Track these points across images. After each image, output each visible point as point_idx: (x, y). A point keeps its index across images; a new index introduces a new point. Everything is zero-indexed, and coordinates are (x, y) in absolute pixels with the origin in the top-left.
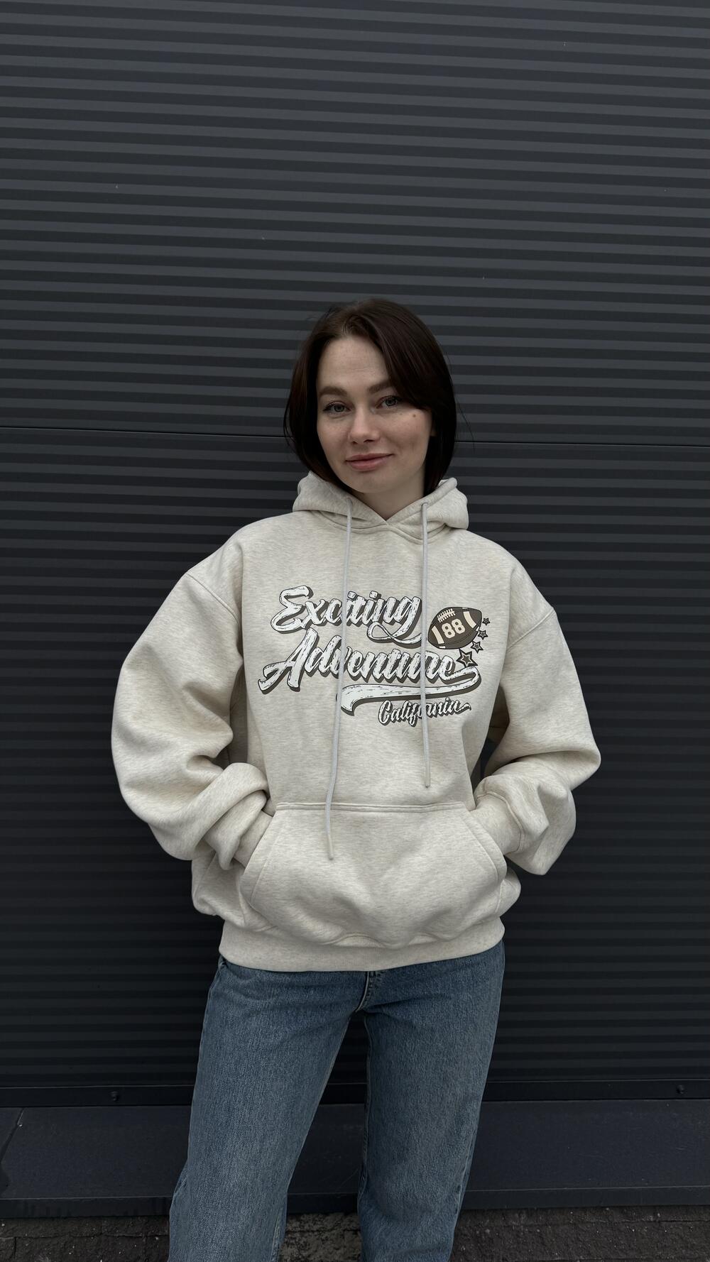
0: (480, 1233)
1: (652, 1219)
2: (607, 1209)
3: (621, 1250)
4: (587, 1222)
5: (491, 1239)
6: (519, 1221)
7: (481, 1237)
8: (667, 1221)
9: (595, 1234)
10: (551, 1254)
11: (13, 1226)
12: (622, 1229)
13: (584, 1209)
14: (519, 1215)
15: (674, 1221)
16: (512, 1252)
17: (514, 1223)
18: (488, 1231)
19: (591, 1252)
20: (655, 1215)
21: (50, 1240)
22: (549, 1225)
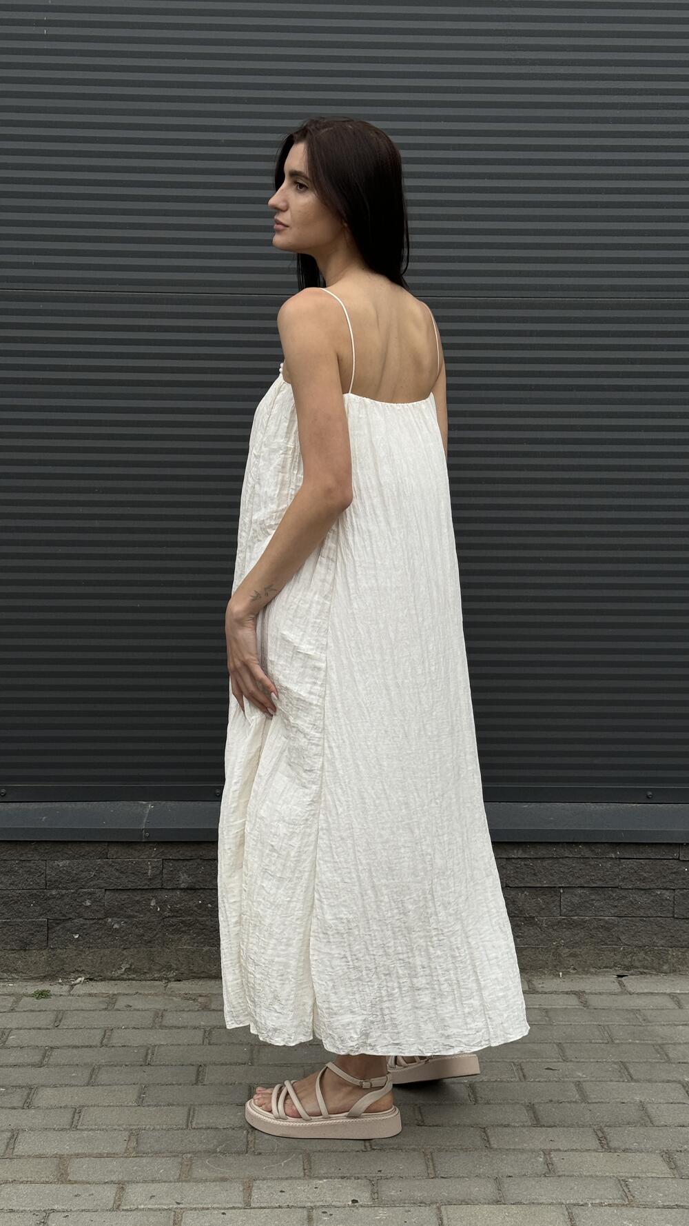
1: (613, 857)
2: (580, 846)
3: (591, 880)
4: (567, 857)
8: (624, 859)
9: (572, 867)
10: (541, 882)
11: (161, 851)
12: (592, 863)
13: (563, 844)
14: (517, 852)
15: (629, 859)
16: (512, 879)
17: (513, 856)
19: (570, 880)
20: (616, 853)
21: (186, 862)
22: (539, 858)
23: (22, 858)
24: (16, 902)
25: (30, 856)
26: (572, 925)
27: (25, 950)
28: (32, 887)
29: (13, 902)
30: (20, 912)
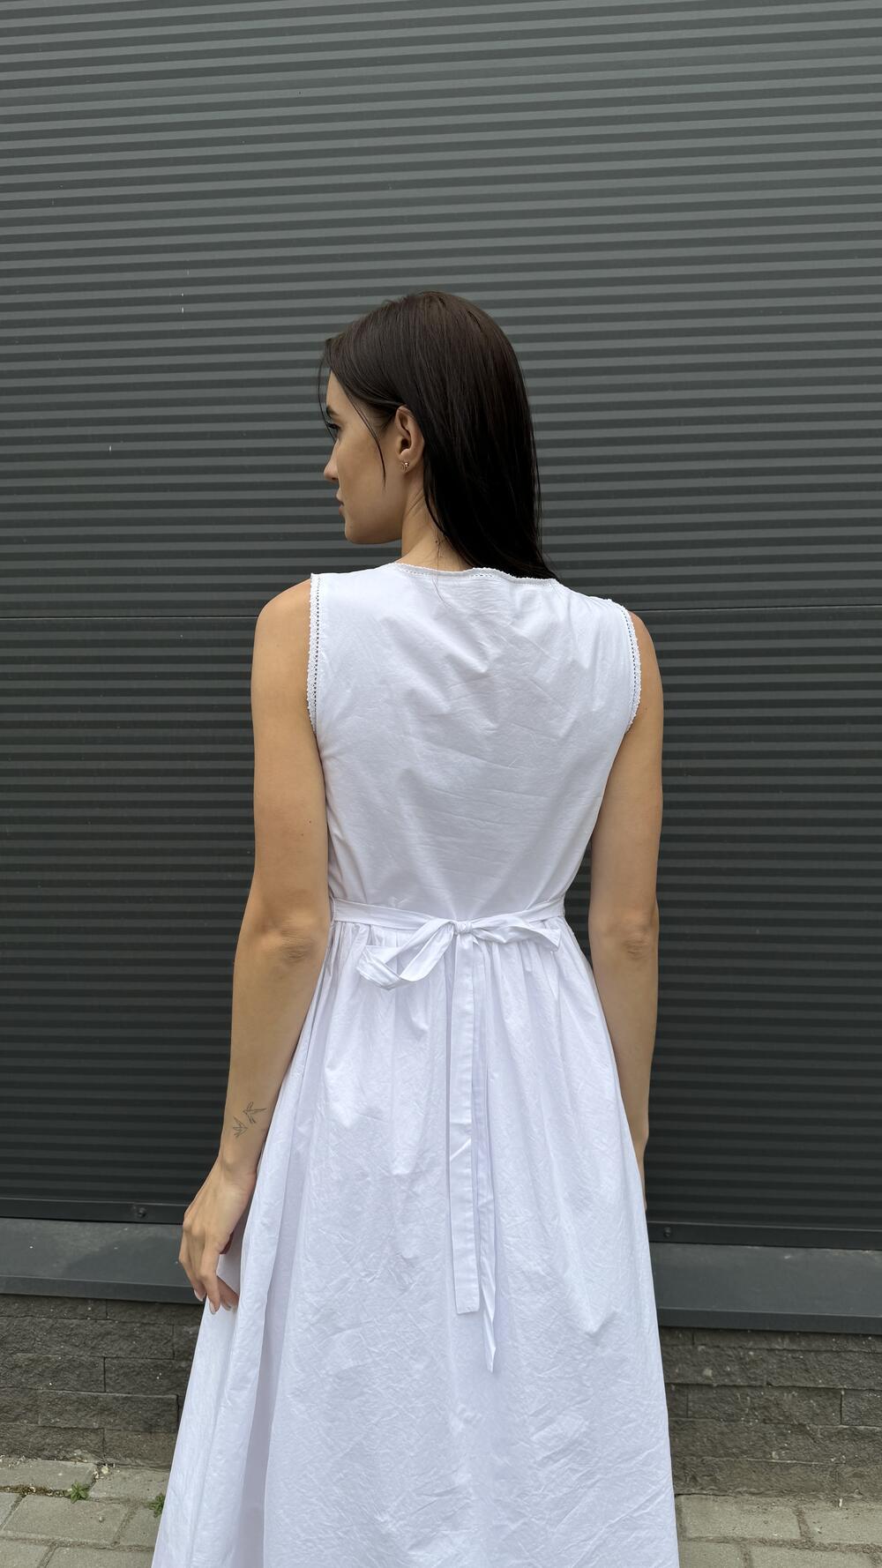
0: (744, 1355)
2: (870, 1338)
4: (851, 1351)
5: (754, 1361)
6: (780, 1344)
7: (744, 1358)
9: (858, 1364)
10: (815, 1381)
13: (847, 1335)
14: (782, 1339)
16: (776, 1376)
17: (777, 1347)
18: (751, 1353)
19: (855, 1381)
22: (812, 1351)
23: (145, 1321)
24: (138, 1374)
25: (153, 1318)
26: (856, 1436)
27: (151, 1433)
28: (156, 1357)
29: (135, 1373)
30: (143, 1386)
